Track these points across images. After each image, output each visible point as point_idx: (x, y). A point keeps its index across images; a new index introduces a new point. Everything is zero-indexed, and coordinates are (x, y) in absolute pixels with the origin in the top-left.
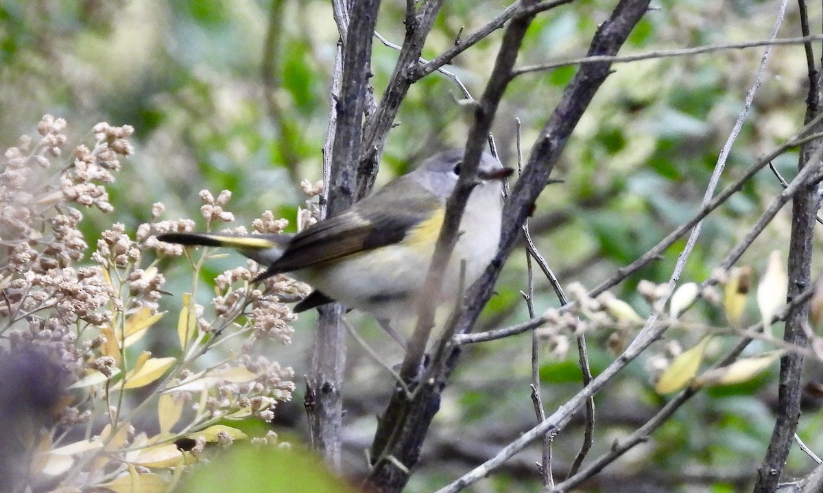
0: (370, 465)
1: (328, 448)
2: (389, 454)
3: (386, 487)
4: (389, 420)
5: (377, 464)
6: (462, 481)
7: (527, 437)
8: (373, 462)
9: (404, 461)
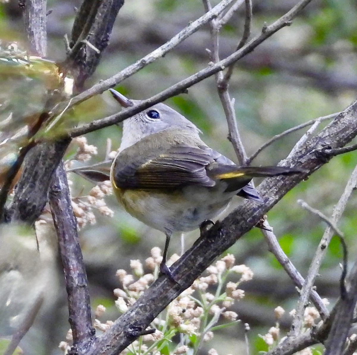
0: (69, 48)
1: (36, 36)
2: (84, 39)
3: (83, 66)
4: (84, 12)
5: (74, 47)
6: (144, 61)
7: (195, 24)
8: (71, 46)
9: (97, 45)
